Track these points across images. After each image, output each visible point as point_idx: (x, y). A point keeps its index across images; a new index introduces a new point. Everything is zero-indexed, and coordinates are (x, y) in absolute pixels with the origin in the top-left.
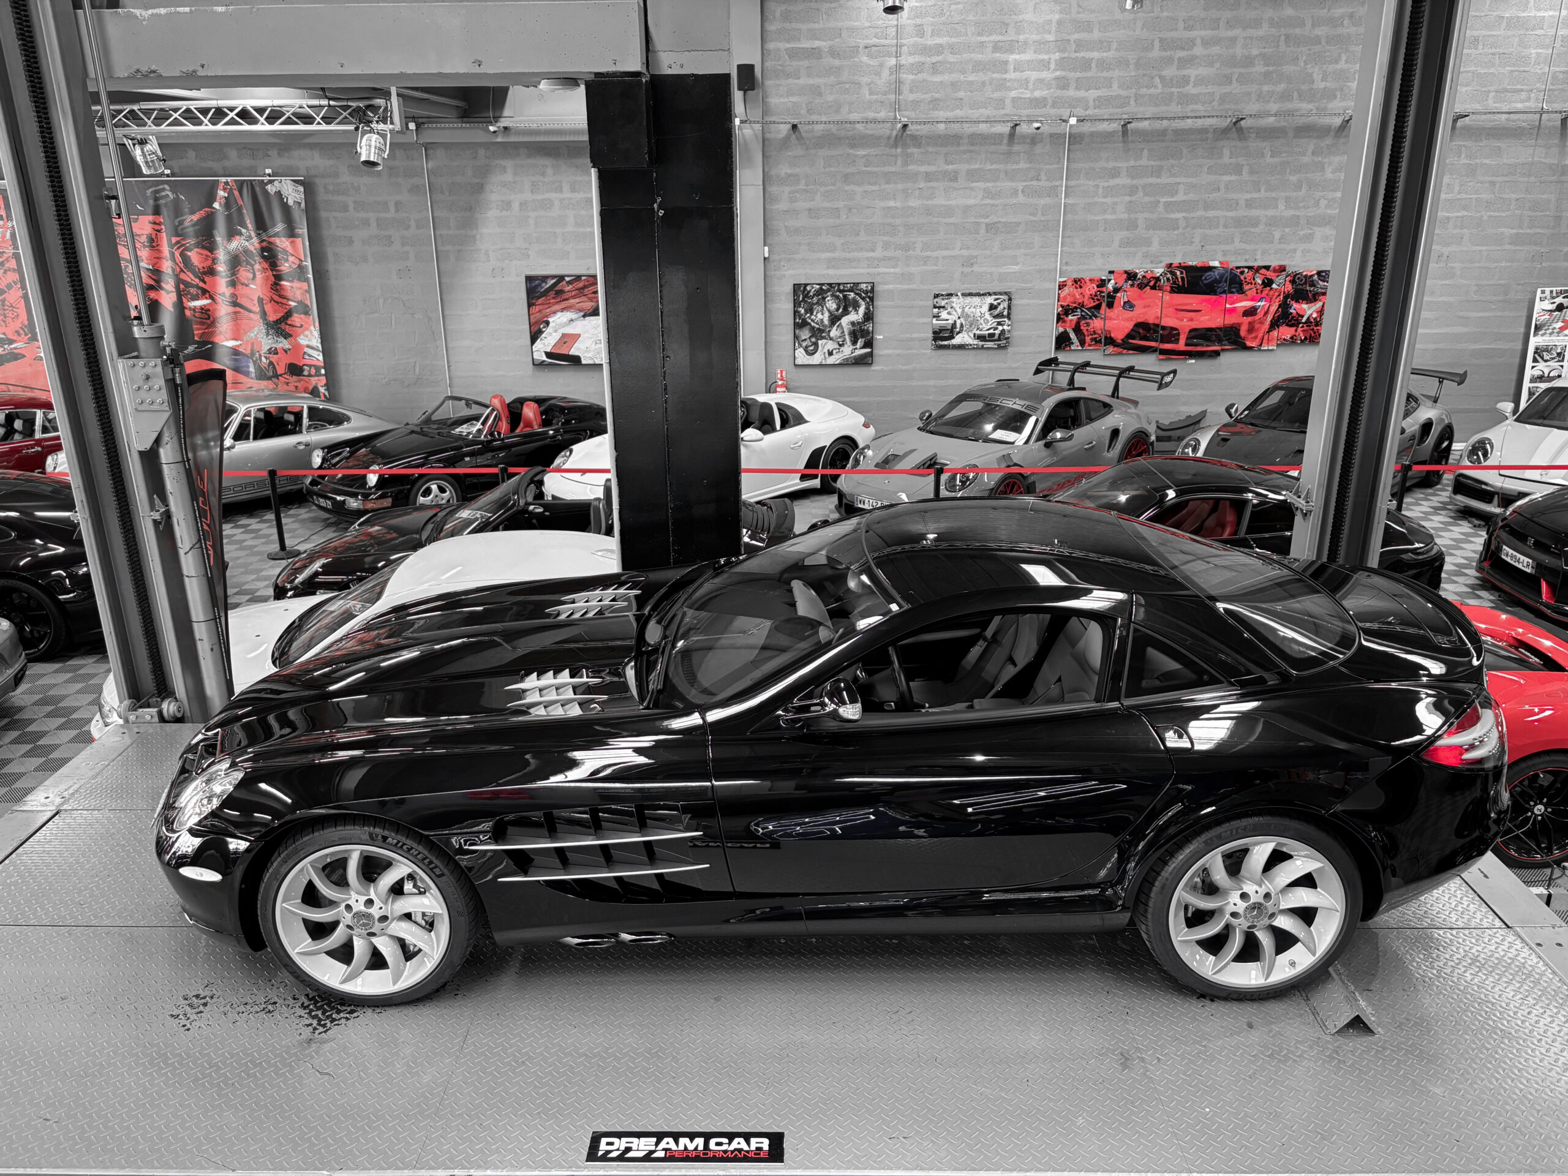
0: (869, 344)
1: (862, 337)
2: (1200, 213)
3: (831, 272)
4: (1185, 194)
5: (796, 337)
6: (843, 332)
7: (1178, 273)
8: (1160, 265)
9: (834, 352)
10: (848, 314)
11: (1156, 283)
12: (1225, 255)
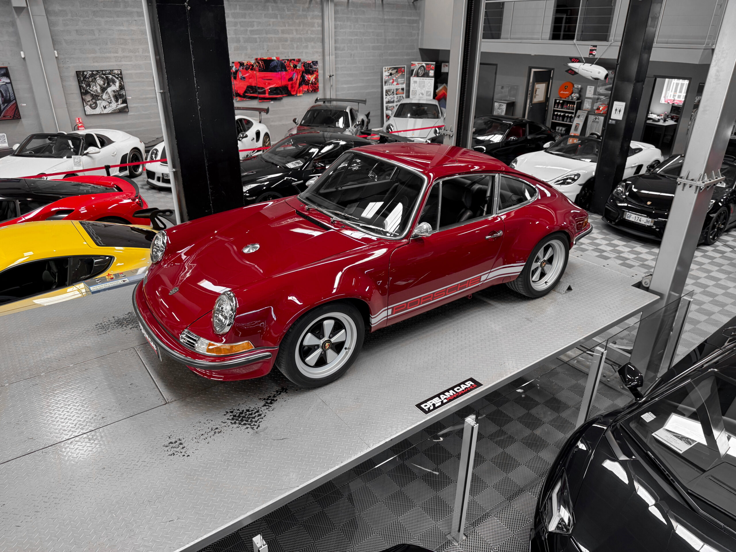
0: (125, 101)
1: (121, 98)
2: (264, 35)
3: (96, 64)
4: (257, 27)
5: (83, 100)
6: (110, 96)
7: (261, 63)
8: (252, 59)
9: (107, 107)
10: (110, 86)
11: (252, 67)
12: (277, 54)
